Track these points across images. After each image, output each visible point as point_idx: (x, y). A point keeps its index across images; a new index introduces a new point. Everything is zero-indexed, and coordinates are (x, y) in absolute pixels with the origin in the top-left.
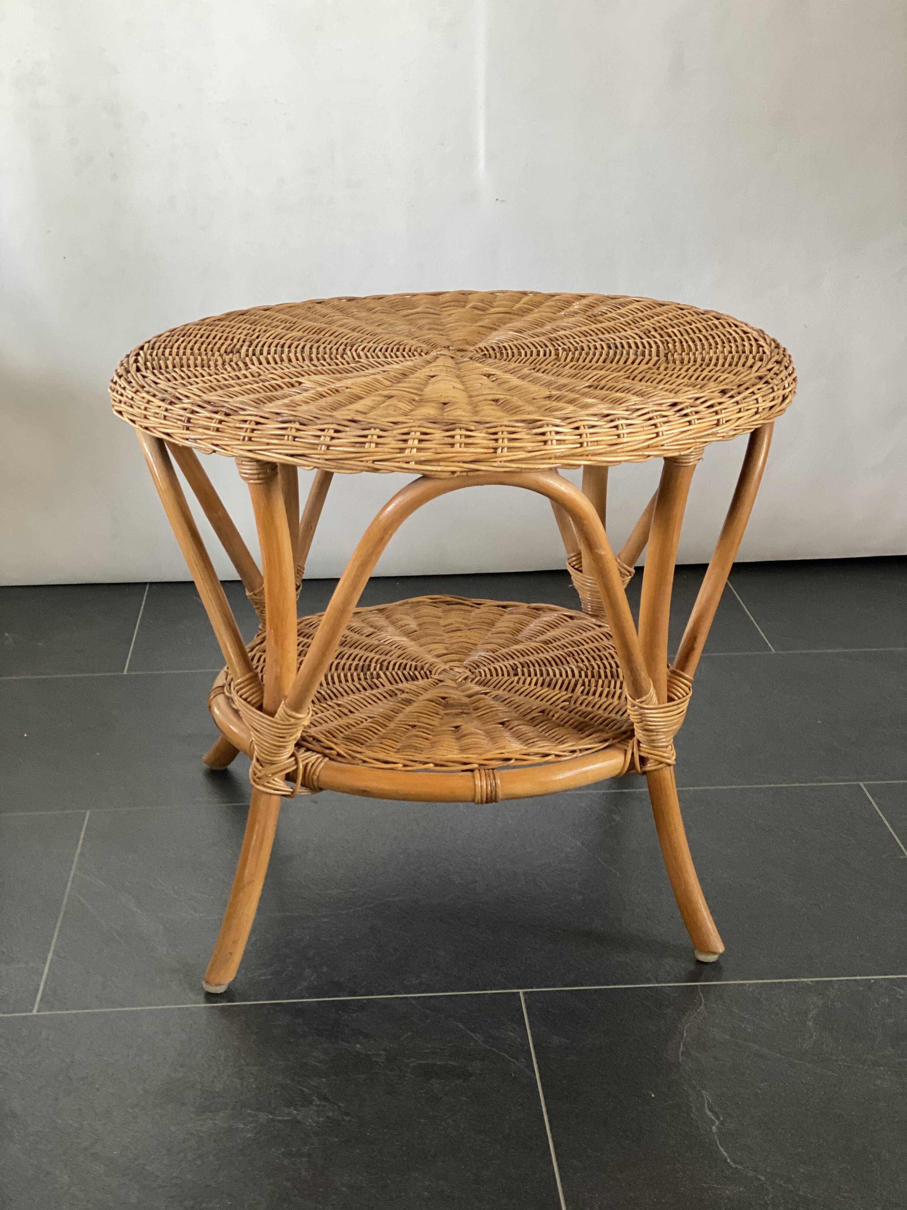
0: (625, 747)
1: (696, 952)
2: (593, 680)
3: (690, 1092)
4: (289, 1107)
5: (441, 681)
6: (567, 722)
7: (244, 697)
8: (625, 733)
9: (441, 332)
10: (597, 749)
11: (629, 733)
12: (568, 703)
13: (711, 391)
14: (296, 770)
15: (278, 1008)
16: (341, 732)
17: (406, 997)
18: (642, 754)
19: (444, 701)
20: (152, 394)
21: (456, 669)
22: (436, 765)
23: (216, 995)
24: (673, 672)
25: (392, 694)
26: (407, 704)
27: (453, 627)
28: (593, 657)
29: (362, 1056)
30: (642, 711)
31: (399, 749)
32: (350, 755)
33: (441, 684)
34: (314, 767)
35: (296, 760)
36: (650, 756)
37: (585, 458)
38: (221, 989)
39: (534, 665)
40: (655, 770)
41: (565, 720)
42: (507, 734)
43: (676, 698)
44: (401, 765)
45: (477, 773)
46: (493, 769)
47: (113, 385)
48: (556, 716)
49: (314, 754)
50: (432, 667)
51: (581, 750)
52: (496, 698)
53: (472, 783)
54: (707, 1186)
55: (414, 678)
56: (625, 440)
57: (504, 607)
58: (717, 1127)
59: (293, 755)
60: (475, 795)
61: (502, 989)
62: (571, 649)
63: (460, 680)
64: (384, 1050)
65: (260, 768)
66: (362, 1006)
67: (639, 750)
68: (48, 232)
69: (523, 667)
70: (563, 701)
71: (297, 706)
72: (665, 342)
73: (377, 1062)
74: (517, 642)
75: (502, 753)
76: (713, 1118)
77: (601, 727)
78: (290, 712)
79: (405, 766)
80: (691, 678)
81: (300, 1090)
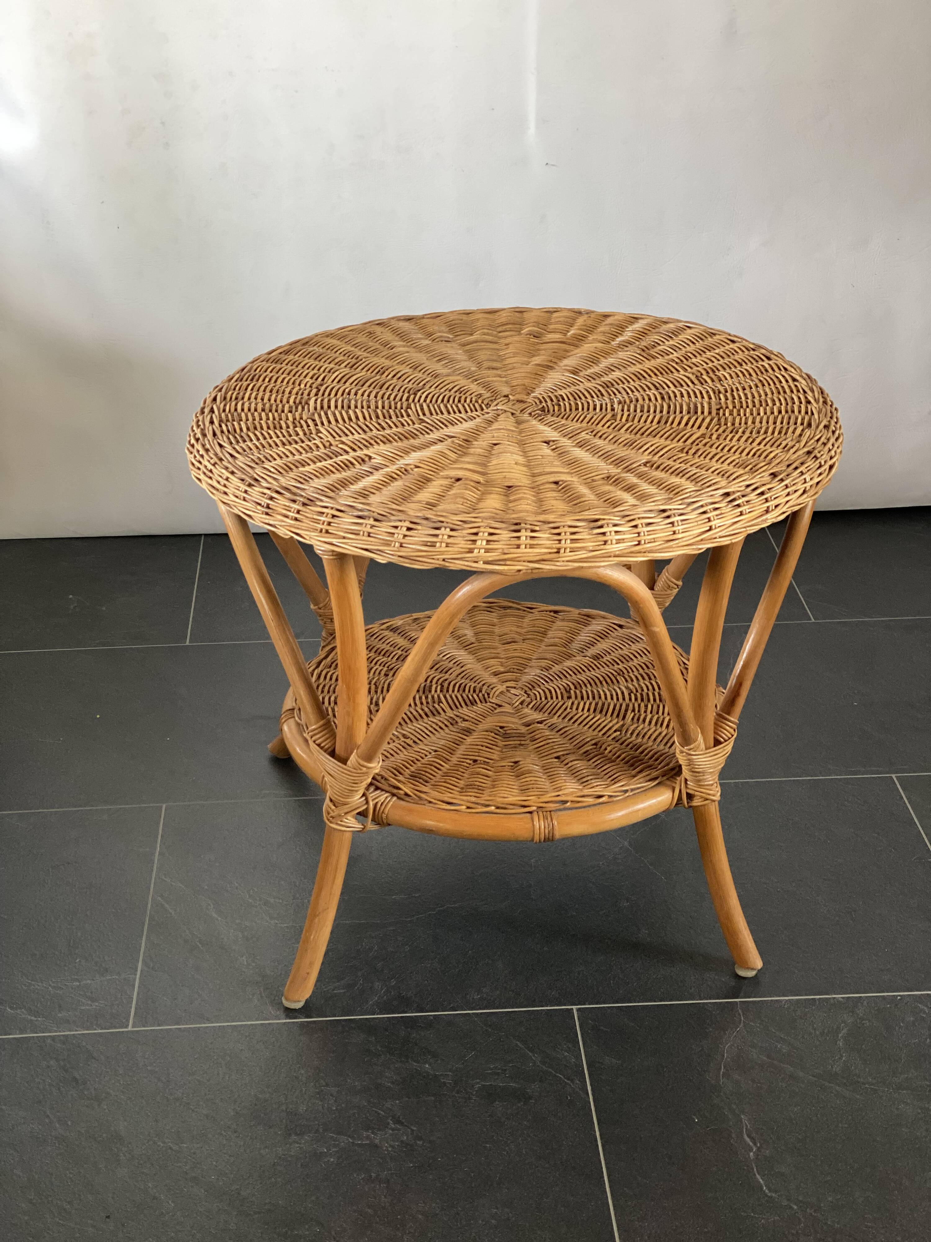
0: (674, 785)
1: (736, 966)
2: (642, 705)
3: (730, 1117)
4: (367, 1130)
5: (500, 706)
6: (619, 757)
7: (317, 742)
8: (673, 769)
9: (499, 372)
10: (647, 788)
11: (677, 769)
12: (618, 733)
13: (762, 478)
14: (367, 809)
15: (353, 1025)
16: (407, 768)
17: (469, 1013)
18: (689, 791)
19: (503, 732)
20: (230, 470)
21: (513, 691)
22: (498, 808)
23: (295, 1010)
24: (719, 715)
25: (454, 723)
26: (468, 734)
27: (508, 638)
28: (642, 676)
29: (431, 1077)
30: (690, 757)
31: (462, 788)
32: (416, 795)
33: (499, 710)
34: (384, 806)
35: (367, 799)
36: (697, 793)
37: (643, 554)
38: (299, 1005)
39: (586, 686)
40: (701, 806)
41: (617, 755)
42: (562, 771)
43: (722, 740)
44: (464, 807)
45: (535, 816)
46: (550, 811)
47: (190, 448)
48: (609, 749)
49: (383, 793)
50: (489, 689)
51: (632, 790)
52: (551, 727)
53: (531, 825)
54: (745, 1214)
55: (473, 703)
56: (680, 536)
57: (556, 612)
58: (754, 1153)
59: (364, 795)
60: (534, 836)
61: (558, 1005)
62: (621, 666)
63: (517, 704)
64: (450, 1070)
65: (333, 807)
66: (429, 1023)
67: (686, 787)
68: (103, 202)
69: (576, 688)
70: (615, 731)
71: (369, 758)
72: (717, 392)
73: (445, 1083)
74: (570, 656)
75: (558, 796)
76: (751, 1144)
77: (651, 762)
78: (362, 762)
79: (468, 808)
80: (737, 721)
81: (376, 1112)
